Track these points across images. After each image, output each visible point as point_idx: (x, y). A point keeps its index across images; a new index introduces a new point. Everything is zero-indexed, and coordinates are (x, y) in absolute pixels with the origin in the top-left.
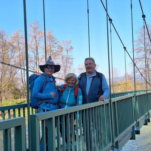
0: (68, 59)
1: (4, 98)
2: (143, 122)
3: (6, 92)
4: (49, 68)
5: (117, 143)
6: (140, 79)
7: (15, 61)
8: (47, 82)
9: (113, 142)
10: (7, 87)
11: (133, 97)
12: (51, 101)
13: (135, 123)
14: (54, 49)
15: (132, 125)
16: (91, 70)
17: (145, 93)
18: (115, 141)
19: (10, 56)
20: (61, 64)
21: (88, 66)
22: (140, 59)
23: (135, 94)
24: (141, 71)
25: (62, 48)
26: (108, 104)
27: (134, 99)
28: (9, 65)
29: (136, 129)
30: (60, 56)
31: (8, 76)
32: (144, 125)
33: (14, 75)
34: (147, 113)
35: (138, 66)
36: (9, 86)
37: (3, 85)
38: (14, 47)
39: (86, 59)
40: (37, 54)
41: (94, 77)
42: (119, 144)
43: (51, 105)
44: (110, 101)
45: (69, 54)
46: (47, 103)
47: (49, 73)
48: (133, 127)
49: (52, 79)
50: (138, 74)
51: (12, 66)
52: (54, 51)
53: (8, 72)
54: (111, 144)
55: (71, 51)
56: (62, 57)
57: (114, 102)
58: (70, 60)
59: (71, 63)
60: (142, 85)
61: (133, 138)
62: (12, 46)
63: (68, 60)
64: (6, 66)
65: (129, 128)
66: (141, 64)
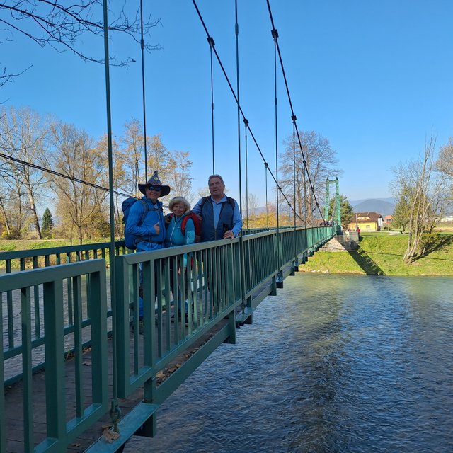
0: (183, 179)
1: (85, 235)
2: (289, 271)
3: (90, 227)
4: (152, 190)
5: (249, 299)
6: (286, 211)
7: (103, 181)
8: (149, 210)
9: (243, 298)
10: (90, 219)
11: (275, 234)
12: (154, 239)
13: (277, 271)
14: (163, 164)
15: (272, 275)
16: (218, 193)
17: (293, 230)
18: (246, 298)
19: (95, 173)
20: (173, 186)
21: (215, 186)
22: (288, 182)
23: (278, 231)
24: (289, 199)
25: (175, 163)
26: (237, 244)
27: (275, 238)
28: (93, 185)
29: (277, 281)
30: (172, 175)
31: (91, 202)
32: (290, 275)
33: (102, 201)
34: (294, 259)
35: (285, 191)
36: (94, 218)
37: (84, 217)
38: (102, 160)
39: (211, 177)
40: (137, 171)
41: (223, 203)
42: (252, 301)
43: (154, 244)
44: (241, 239)
45: (186, 172)
46: (148, 241)
47: (152, 197)
48: (274, 278)
49: (156, 206)
50: (284, 204)
51: (98, 187)
52: (163, 167)
53: (92, 197)
54: (240, 301)
55: (188, 168)
56: (175, 177)
57: (247, 241)
58: (187, 182)
59: (189, 186)
60: (290, 220)
61: (273, 293)
62: (99, 156)
63: (184, 181)
64: (89, 187)
65: (268, 279)
66: (289, 190)
